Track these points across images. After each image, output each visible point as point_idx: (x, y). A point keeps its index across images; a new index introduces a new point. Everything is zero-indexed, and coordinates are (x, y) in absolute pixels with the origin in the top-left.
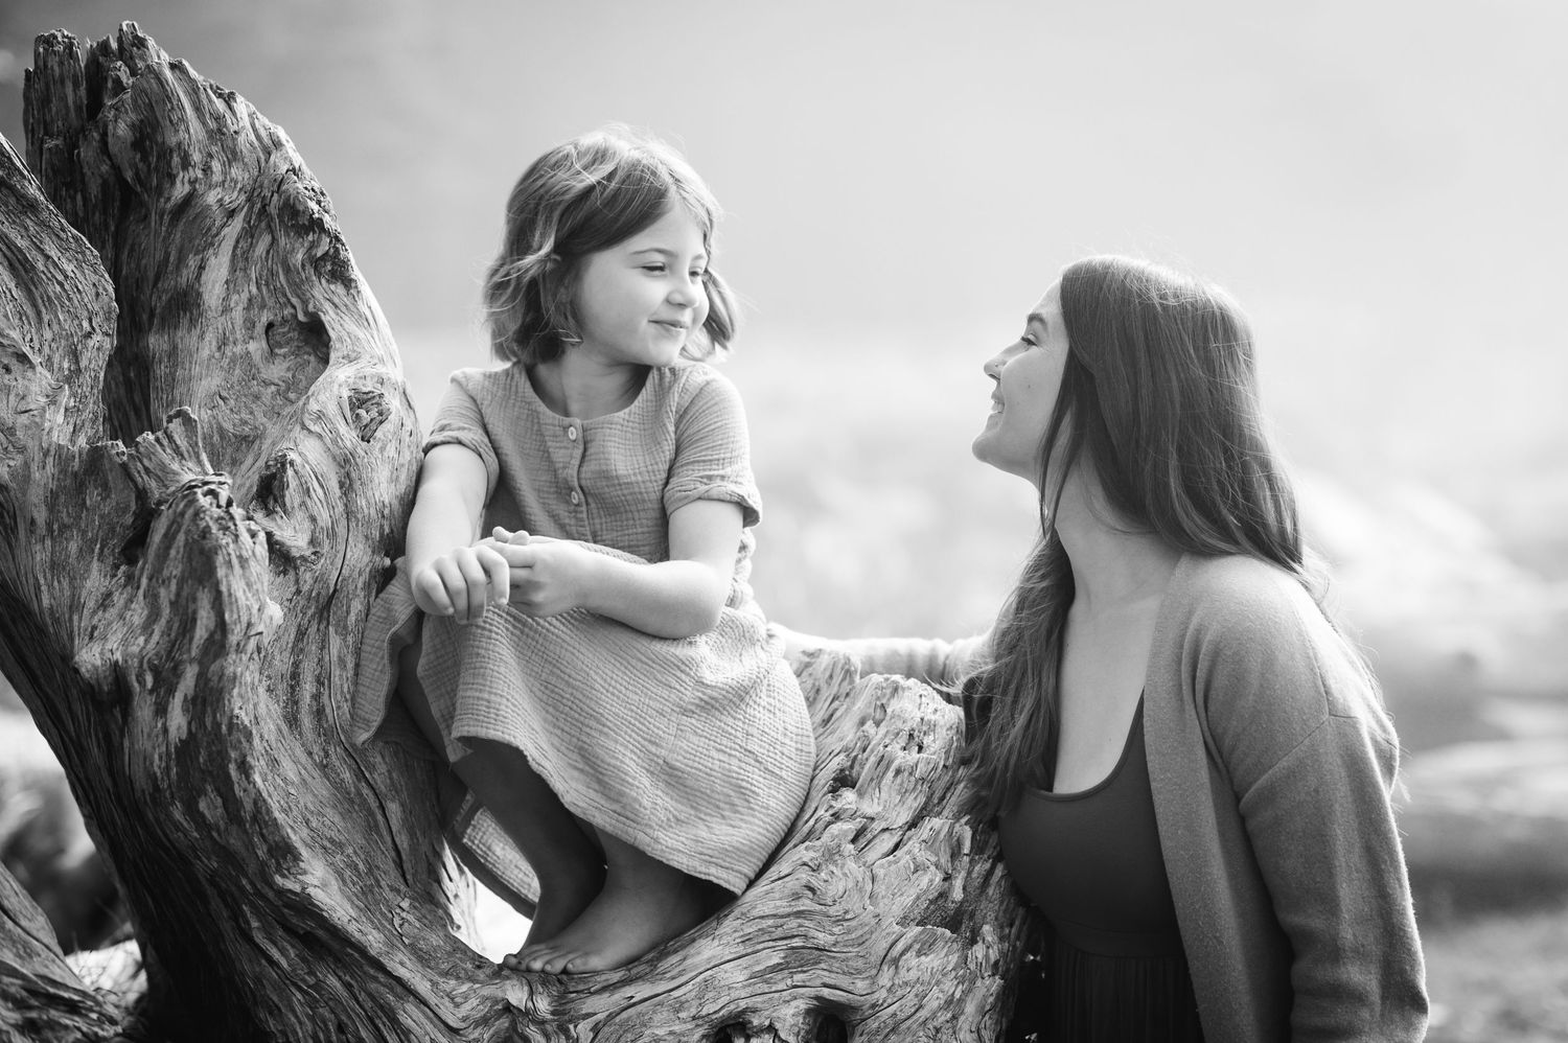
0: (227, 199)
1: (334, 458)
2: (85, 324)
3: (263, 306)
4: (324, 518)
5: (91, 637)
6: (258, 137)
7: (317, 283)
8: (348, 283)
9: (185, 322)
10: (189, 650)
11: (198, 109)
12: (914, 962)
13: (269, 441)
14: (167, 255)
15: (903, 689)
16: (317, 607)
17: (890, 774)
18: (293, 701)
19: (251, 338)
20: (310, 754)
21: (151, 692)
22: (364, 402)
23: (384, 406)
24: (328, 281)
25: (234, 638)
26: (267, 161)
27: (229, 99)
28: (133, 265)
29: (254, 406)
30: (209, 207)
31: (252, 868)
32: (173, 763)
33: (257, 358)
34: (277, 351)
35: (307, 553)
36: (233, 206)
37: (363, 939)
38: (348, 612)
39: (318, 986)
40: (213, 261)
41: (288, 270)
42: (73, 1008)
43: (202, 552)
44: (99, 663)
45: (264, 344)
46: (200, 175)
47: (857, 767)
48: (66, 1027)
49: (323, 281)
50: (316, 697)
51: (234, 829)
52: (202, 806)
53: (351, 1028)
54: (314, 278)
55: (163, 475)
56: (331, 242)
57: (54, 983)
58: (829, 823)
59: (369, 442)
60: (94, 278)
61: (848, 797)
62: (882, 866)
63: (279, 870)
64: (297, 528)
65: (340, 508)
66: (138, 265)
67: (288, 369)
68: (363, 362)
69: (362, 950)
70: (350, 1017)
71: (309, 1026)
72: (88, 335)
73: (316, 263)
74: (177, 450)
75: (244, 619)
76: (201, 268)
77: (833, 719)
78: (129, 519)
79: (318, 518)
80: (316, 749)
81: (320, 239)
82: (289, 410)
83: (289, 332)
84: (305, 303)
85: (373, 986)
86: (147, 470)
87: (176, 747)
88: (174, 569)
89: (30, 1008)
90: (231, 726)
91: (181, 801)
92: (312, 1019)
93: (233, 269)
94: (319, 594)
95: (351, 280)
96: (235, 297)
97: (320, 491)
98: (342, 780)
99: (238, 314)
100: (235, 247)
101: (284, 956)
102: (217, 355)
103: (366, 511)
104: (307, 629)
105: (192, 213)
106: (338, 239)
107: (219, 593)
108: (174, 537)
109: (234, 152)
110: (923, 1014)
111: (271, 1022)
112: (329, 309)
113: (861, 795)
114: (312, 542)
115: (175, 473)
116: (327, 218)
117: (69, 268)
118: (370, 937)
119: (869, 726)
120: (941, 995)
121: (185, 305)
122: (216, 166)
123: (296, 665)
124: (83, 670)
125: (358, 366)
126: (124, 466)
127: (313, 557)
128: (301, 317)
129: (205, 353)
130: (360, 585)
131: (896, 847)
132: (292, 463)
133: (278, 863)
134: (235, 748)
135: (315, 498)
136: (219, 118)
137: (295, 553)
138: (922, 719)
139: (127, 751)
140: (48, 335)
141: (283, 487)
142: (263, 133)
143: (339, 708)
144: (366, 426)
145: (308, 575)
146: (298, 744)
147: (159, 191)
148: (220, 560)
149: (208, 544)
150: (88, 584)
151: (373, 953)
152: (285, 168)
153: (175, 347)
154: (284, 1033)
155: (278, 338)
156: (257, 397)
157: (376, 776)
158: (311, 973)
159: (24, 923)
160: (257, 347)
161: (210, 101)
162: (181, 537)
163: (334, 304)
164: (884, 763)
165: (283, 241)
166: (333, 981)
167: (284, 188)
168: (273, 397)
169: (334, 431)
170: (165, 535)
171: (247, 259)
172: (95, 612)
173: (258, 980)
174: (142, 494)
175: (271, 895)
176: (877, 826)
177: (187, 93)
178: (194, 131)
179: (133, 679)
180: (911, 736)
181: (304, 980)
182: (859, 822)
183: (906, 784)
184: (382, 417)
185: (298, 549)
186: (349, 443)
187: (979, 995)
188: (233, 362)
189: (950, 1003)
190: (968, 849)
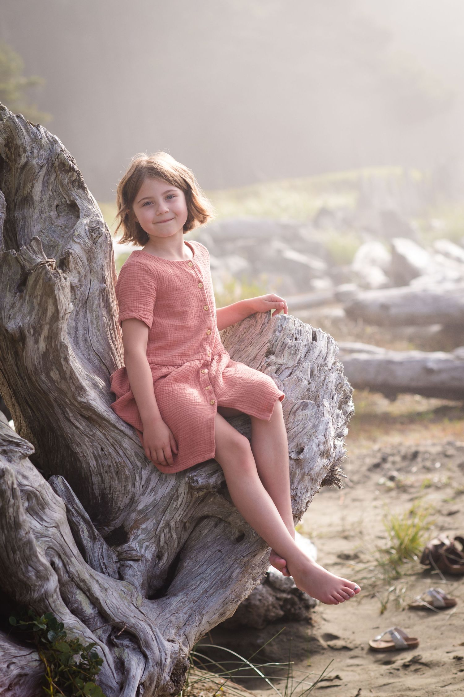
0: (40, 162)
1: (85, 251)
3: (54, 199)
4: (83, 271)
5: (9, 318)
6: (48, 139)
7: (73, 190)
8: (84, 189)
9: (28, 206)
10: (45, 320)
11: (27, 131)
12: (301, 413)
13: (61, 247)
14: (20, 183)
15: (288, 319)
16: (82, 304)
17: (286, 349)
18: (76, 336)
19: (51, 210)
20: (84, 355)
21: (33, 335)
22: (93, 231)
23: (100, 232)
24: (77, 189)
25: (61, 315)
26: (53, 148)
27: (37, 127)
28: (6, 188)
29: (54, 234)
30: (34, 165)
31: (70, 395)
32: (41, 360)
33: (53, 217)
35: (78, 285)
36: (42, 165)
37: (109, 417)
38: (93, 305)
39: (94, 435)
40: (36, 184)
41: (62, 186)
42: (18, 445)
43: (49, 286)
44: (14, 327)
45: (55, 212)
46: (30, 154)
47: (274, 347)
48: (16, 451)
49: (75, 189)
50: (84, 335)
51: (63, 381)
52: (52, 374)
53: (106, 449)
54: (72, 188)
55: (30, 260)
56: (77, 175)
57: (11, 437)
58: (267, 367)
59: (96, 244)
61: (272, 357)
62: (286, 381)
63: (79, 395)
64: (74, 276)
65: (88, 268)
66: (8, 188)
67: (65, 221)
69: (108, 421)
70: (105, 445)
71: (91, 449)
73: (72, 183)
74: (34, 251)
75: (64, 308)
76: (32, 187)
77: (264, 331)
78: (19, 277)
79: (81, 272)
80: (85, 353)
81: (73, 174)
82: (67, 235)
83: (64, 208)
84: (69, 197)
85: (113, 434)
86: (24, 259)
87: (42, 354)
88: (39, 292)
89: (4, 446)
90: (61, 345)
91: (45, 373)
92: (92, 447)
93: (43, 187)
94: (82, 299)
95: (85, 188)
96: (45, 196)
97: (81, 263)
98: (95, 363)
99: (46, 203)
100: (44, 179)
101: (81, 425)
102: (40, 217)
103: (97, 268)
104: (79, 312)
105: (28, 168)
106: (79, 174)
107: (56, 299)
108: (38, 281)
109: (41, 146)
110: (305, 430)
111: (78, 449)
113: (277, 357)
114: (79, 281)
115: (34, 259)
116: (75, 167)
118: (111, 417)
119: (277, 333)
120: (311, 424)
121: (27, 200)
122: (35, 151)
123: (76, 324)
124: (9, 330)
125: (90, 218)
126: (16, 258)
127: (80, 286)
128: (68, 202)
129: (36, 217)
130: (96, 295)
131: (291, 374)
132: (71, 254)
133: (79, 393)
134: (63, 353)
135: (79, 265)
136: (35, 134)
137: (74, 285)
138: (296, 329)
139: (25, 357)
141: (69, 262)
142: (50, 138)
143: (92, 338)
144: (95, 239)
145: (79, 292)
146: (79, 352)
147: (15, 161)
148: (56, 288)
149: (51, 283)
150: (6, 300)
151: (112, 422)
152: (59, 150)
153: (24, 216)
154: (82, 453)
155: (60, 210)
156: (55, 231)
158: (91, 431)
160: (53, 214)
161: (31, 128)
162: (41, 281)
163: (79, 197)
164: (284, 345)
165: (60, 176)
166: (99, 433)
167: (60, 157)
168: (61, 231)
169: (84, 241)
170: (35, 281)
171: (48, 183)
172: (9, 310)
173: (72, 435)
174: (23, 268)
175: (76, 404)
176: (283, 367)
177: (23, 126)
178: (27, 139)
179: (26, 332)
180: (293, 335)
181: (88, 433)
182: (277, 366)
183: (292, 352)
184: (100, 235)
185: (75, 283)
186: (89, 245)
187: (324, 423)
188: (45, 220)
189: (314, 426)
190: (316, 373)
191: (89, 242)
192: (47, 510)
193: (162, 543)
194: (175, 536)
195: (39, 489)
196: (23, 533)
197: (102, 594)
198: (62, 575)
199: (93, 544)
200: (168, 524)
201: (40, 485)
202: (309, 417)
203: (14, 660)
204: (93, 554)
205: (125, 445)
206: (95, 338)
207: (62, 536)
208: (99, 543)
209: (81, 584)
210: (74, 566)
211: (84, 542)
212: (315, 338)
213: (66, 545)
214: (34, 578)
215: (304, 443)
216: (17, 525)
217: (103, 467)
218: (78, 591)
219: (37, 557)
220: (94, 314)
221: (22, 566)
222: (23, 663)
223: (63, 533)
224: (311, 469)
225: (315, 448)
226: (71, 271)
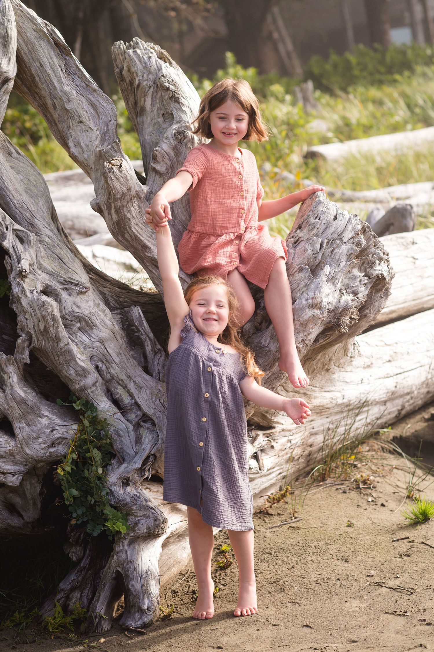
0: (148, 84)
1: (171, 148)
2: (109, 118)
3: (161, 110)
4: (169, 163)
7: (171, 103)
9: (144, 114)
10: (112, 200)
11: (140, 61)
12: (297, 275)
14: (138, 98)
17: (308, 226)
19: (159, 118)
21: (107, 210)
22: (179, 134)
23: (186, 134)
24: (174, 103)
26: (158, 73)
29: (160, 135)
30: (144, 86)
31: (141, 251)
32: (116, 226)
33: (161, 122)
34: (166, 120)
36: (150, 85)
40: (147, 99)
41: (165, 100)
42: (76, 285)
44: (94, 203)
45: (162, 119)
46: (141, 78)
52: (125, 236)
55: (112, 157)
56: (172, 93)
57: (72, 279)
58: (290, 239)
59: (181, 143)
60: (111, 107)
61: (299, 231)
62: (299, 250)
63: (146, 251)
64: (162, 165)
65: (175, 161)
67: (169, 123)
68: (181, 123)
72: (110, 121)
73: (171, 98)
74: (115, 150)
76: (145, 101)
79: (167, 163)
81: (170, 93)
83: (169, 115)
84: (169, 108)
87: (116, 222)
89: (65, 285)
90: (125, 217)
91: (120, 235)
93: (152, 101)
95: (180, 102)
96: (154, 108)
97: (168, 157)
99: (155, 112)
100: (152, 95)
102: (151, 122)
105: (140, 88)
109: (150, 72)
110: (299, 288)
112: (174, 110)
114: (166, 170)
115: (115, 156)
117: (105, 105)
120: (304, 283)
121: (143, 110)
122: (145, 76)
128: (169, 112)
129: (148, 122)
132: (157, 151)
135: (166, 159)
136: (146, 63)
137: (162, 172)
138: (323, 211)
140: (101, 121)
141: (155, 156)
144: (180, 140)
147: (135, 82)
152: (162, 75)
153: (143, 121)
155: (166, 117)
159: (68, 265)
160: (161, 120)
161: (144, 59)
163: (176, 108)
164: (308, 222)
165: (162, 94)
167: (160, 80)
169: (170, 142)
171: (156, 98)
176: (301, 239)
177: (136, 58)
178: (139, 67)
179: (102, 206)
180: (318, 215)
182: (296, 239)
183: (310, 229)
184: (185, 137)
187: (316, 283)
188: (155, 124)
189: (306, 285)
190: (325, 245)
191: (173, 142)
192: (95, 330)
195: (89, 315)
196: (62, 344)
197: (136, 390)
198: (105, 374)
199: (154, 356)
201: (90, 313)
202: (304, 278)
203: (57, 428)
204: (153, 362)
206: (179, 210)
207: (106, 348)
208: (160, 355)
209: (120, 382)
210: (114, 369)
211: (148, 353)
212: (335, 218)
213: (108, 354)
214: (74, 375)
215: (297, 297)
216: (58, 339)
218: (119, 387)
219: (76, 361)
221: (65, 366)
222: (63, 430)
223: (106, 347)
224: (299, 317)
225: (304, 302)
226: (159, 163)
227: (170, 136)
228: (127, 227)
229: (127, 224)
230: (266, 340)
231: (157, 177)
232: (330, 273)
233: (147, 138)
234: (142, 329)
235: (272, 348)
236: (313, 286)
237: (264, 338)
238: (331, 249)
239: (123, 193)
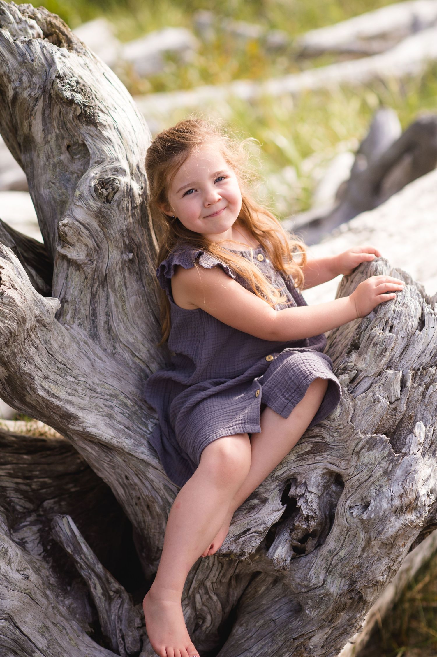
0: (33, 94)
1: (91, 214)
3: (63, 138)
4: (91, 243)
7: (81, 127)
8: (96, 125)
11: (12, 53)
12: (366, 454)
14: (16, 120)
16: (99, 282)
18: (94, 326)
19: (61, 153)
20: (105, 350)
22: (106, 184)
23: (115, 184)
24: (86, 125)
26: (50, 71)
29: (67, 185)
30: (25, 99)
32: (6, 386)
33: (66, 161)
34: (75, 157)
35: (86, 261)
36: (37, 96)
37: (120, 445)
38: (115, 282)
39: (112, 462)
40: (34, 122)
45: (68, 155)
46: (18, 84)
47: (361, 338)
49: (84, 125)
50: (107, 322)
53: (130, 478)
54: (80, 124)
56: (81, 108)
59: (110, 203)
61: (354, 356)
62: (360, 399)
64: (79, 250)
65: (102, 236)
67: (81, 165)
68: (105, 163)
70: (129, 473)
71: (114, 476)
73: (79, 117)
76: (30, 126)
80: (108, 347)
81: (76, 107)
83: (79, 147)
85: (133, 463)
87: (5, 379)
90: (20, 373)
91: (17, 399)
92: (114, 473)
93: (45, 124)
94: (98, 277)
95: (97, 123)
96: (50, 136)
97: (87, 232)
98: (124, 359)
99: (53, 143)
100: (43, 114)
102: (47, 163)
103: (114, 235)
104: (97, 292)
105: (19, 102)
109: (32, 70)
110: (372, 479)
111: (100, 474)
112: (88, 138)
113: (359, 356)
114: (87, 255)
118: (124, 444)
120: (381, 469)
121: (30, 141)
122: (25, 79)
123: (94, 310)
125: (103, 166)
127: (89, 262)
128: (79, 142)
129: (42, 163)
130: (118, 270)
131: (369, 387)
132: (65, 225)
133: (68, 421)
135: (84, 236)
136: (23, 55)
137: (79, 262)
141: (63, 236)
143: (118, 326)
144: (107, 196)
145: (89, 270)
146: (98, 347)
152: (55, 76)
155: (74, 151)
156: (69, 180)
157: (141, 354)
158: (107, 456)
160: (64, 157)
161: (18, 47)
163: (90, 135)
164: (371, 338)
165: (61, 109)
167: (54, 86)
169: (87, 204)
171: (50, 118)
176: (362, 375)
180: (387, 321)
181: (105, 460)
182: (353, 373)
183: (377, 352)
184: (115, 190)
185: (81, 260)
186: (95, 209)
187: (404, 466)
188: (55, 166)
189: (386, 473)
190: (409, 383)
191: (95, 204)
193: (199, 605)
194: (215, 598)
199: (110, 604)
200: (202, 584)
202: (379, 459)
204: (108, 616)
205: (152, 477)
207: (18, 628)
208: (119, 601)
211: (97, 601)
212: (422, 324)
215: (370, 496)
217: (132, 499)
220: (118, 294)
223: (19, 624)
224: (379, 533)
225: (385, 505)
226: (73, 245)
227: (86, 193)
228: (28, 388)
229: (26, 383)
230: (318, 574)
231: (72, 269)
232: (426, 437)
233: (44, 192)
234: (81, 558)
235: (331, 590)
236: (398, 472)
237: (313, 571)
238: (421, 389)
239: (11, 333)
